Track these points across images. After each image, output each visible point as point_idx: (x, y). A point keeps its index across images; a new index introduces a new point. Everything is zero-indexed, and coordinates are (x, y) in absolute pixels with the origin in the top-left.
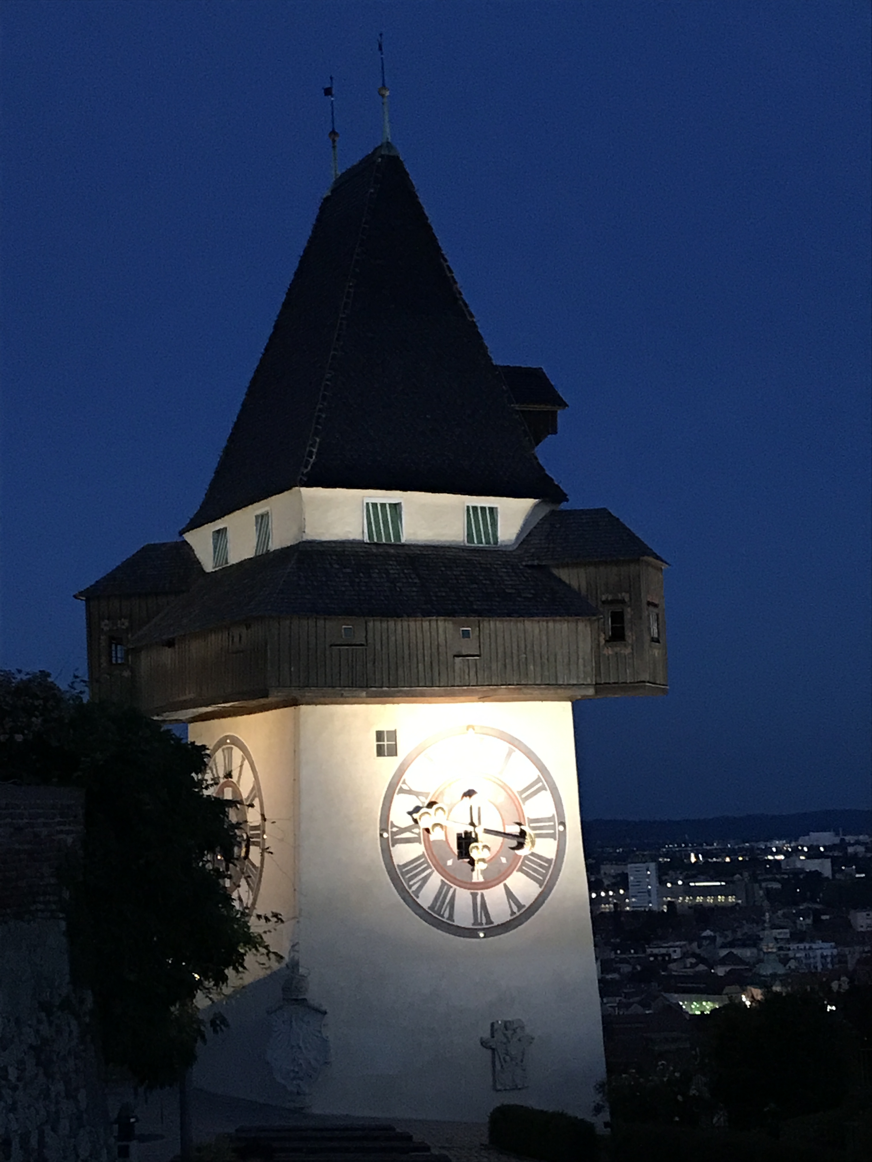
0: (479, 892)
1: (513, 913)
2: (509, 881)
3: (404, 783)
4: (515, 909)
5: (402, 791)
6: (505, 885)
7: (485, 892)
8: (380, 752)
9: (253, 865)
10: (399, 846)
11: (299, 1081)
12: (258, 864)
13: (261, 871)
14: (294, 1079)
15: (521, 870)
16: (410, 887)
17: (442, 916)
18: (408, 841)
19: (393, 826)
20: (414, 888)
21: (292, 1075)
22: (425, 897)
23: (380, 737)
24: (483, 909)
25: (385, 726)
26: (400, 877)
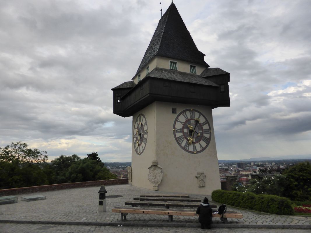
0: (194, 144)
1: (201, 149)
2: (200, 142)
3: (178, 120)
4: (202, 148)
5: (178, 121)
6: (199, 143)
7: (195, 144)
8: (173, 112)
9: (145, 138)
10: (177, 133)
11: (156, 184)
12: (146, 138)
13: (147, 140)
14: (154, 183)
15: (202, 140)
16: (180, 142)
17: (187, 149)
18: (179, 132)
19: (176, 129)
20: (181, 142)
21: (154, 182)
22: (183, 144)
23: (173, 109)
24: (195, 148)
25: (174, 107)
26: (178, 140)
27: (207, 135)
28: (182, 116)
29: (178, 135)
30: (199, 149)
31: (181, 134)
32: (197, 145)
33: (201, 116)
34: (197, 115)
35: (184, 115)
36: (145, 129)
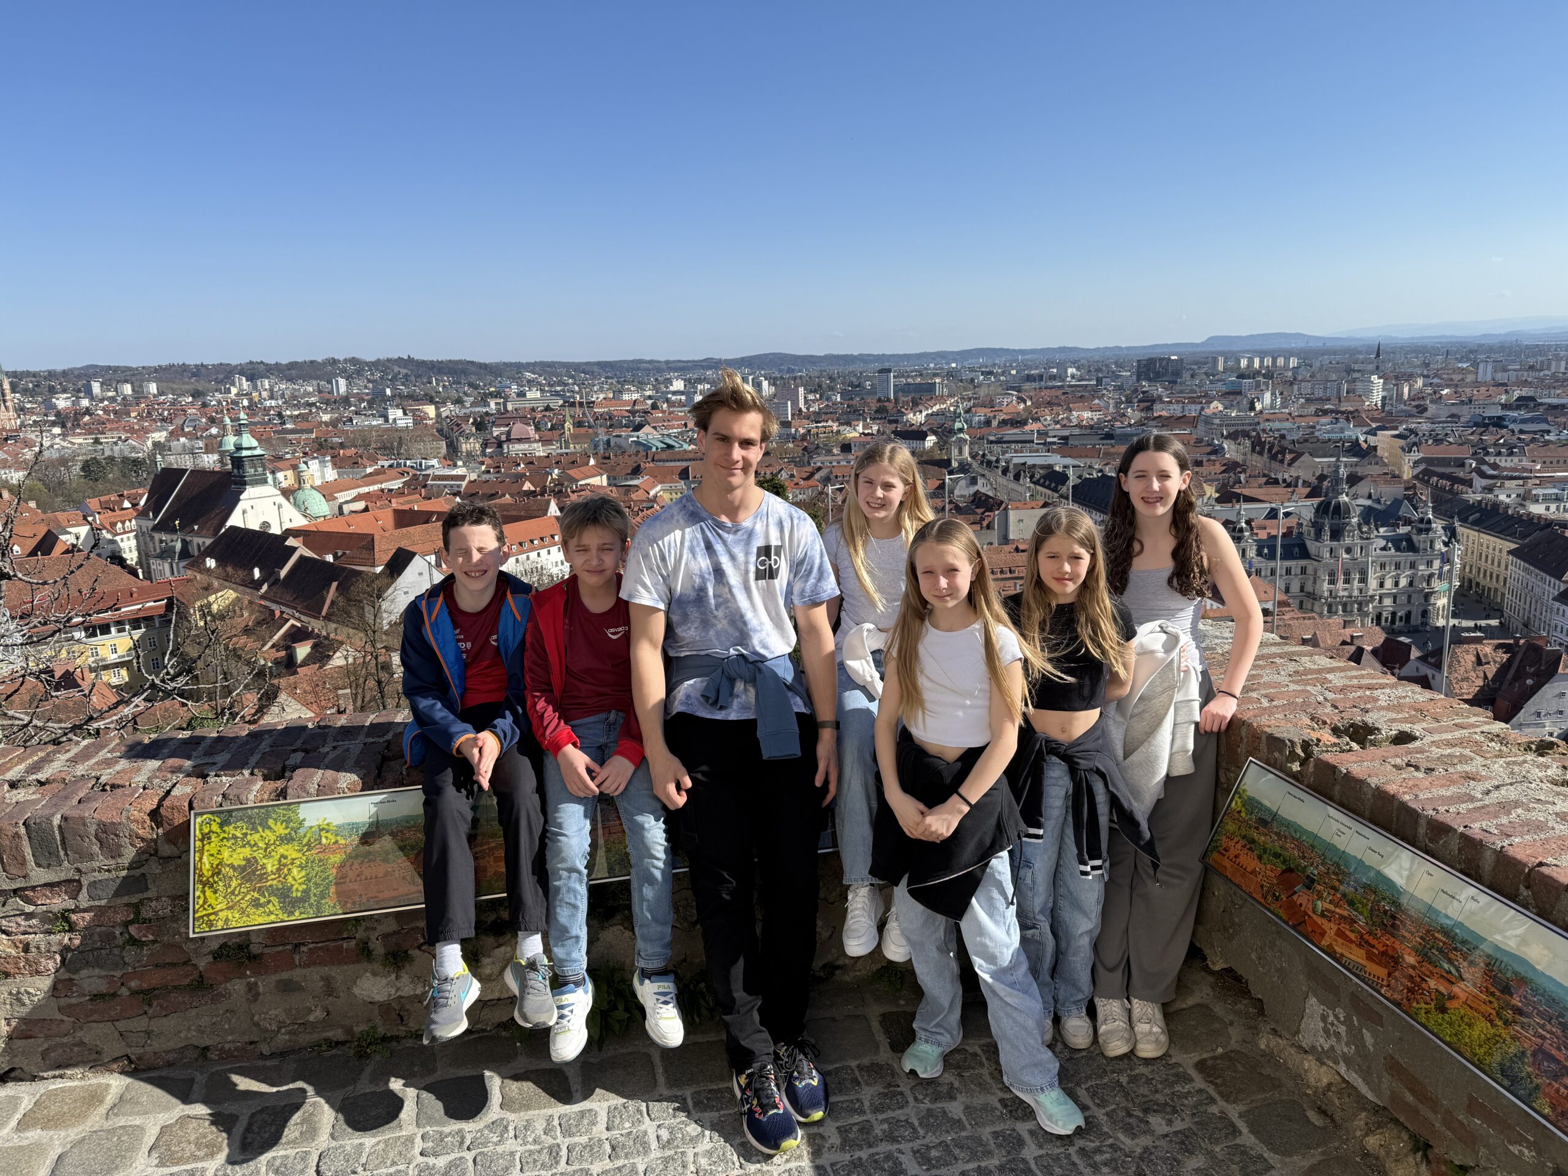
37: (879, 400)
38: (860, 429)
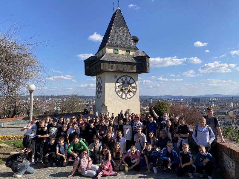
2: (130, 93)
5: (117, 82)
7: (127, 94)
8: (115, 78)
10: (117, 89)
17: (122, 97)
19: (116, 86)
20: (119, 93)
22: (120, 95)
23: (115, 76)
24: (126, 96)
25: (116, 75)
26: (117, 93)
27: (134, 90)
28: (120, 79)
29: (118, 89)
30: (129, 97)
31: (119, 89)
32: (128, 95)
33: (131, 79)
34: (129, 79)
35: (121, 79)
36: (101, 86)
37: (150, 103)
38: (146, 108)
